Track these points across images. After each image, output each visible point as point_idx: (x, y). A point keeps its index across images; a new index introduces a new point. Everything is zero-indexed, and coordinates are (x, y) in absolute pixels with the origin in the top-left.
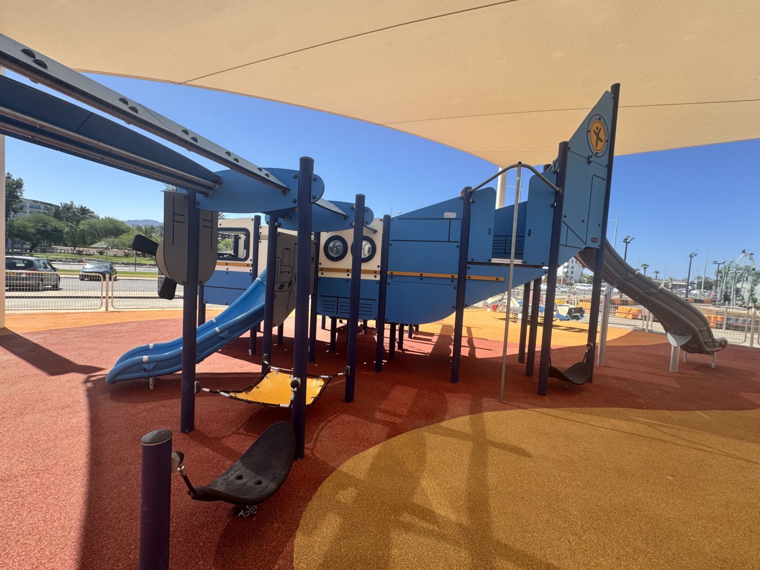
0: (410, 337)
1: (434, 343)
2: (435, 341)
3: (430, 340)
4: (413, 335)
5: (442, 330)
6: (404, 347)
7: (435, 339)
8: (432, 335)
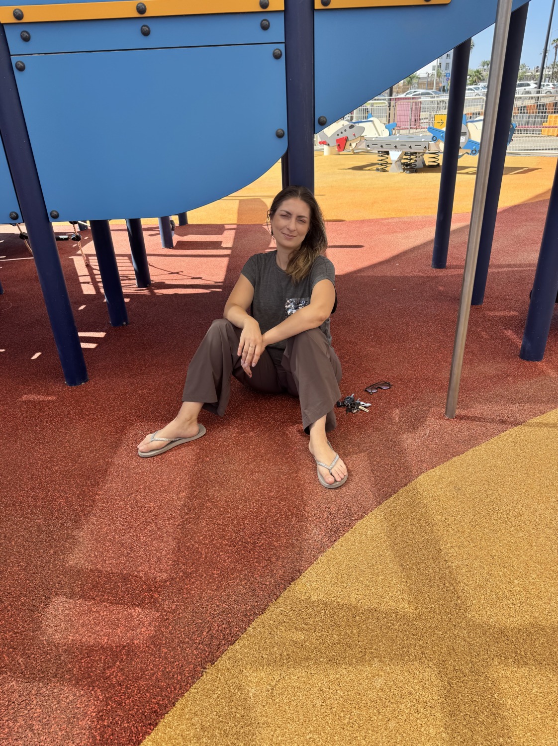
0: (168, 243)
1: (228, 252)
2: (230, 245)
3: (217, 245)
4: (176, 238)
5: (240, 212)
6: (155, 276)
7: (227, 239)
8: (219, 229)
